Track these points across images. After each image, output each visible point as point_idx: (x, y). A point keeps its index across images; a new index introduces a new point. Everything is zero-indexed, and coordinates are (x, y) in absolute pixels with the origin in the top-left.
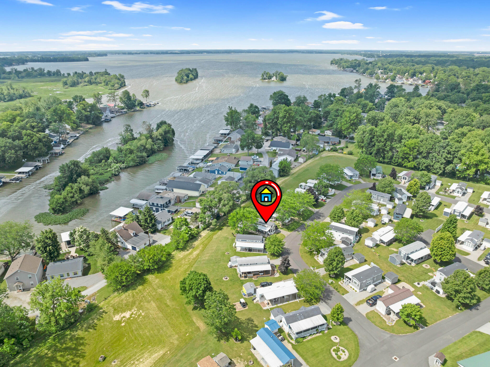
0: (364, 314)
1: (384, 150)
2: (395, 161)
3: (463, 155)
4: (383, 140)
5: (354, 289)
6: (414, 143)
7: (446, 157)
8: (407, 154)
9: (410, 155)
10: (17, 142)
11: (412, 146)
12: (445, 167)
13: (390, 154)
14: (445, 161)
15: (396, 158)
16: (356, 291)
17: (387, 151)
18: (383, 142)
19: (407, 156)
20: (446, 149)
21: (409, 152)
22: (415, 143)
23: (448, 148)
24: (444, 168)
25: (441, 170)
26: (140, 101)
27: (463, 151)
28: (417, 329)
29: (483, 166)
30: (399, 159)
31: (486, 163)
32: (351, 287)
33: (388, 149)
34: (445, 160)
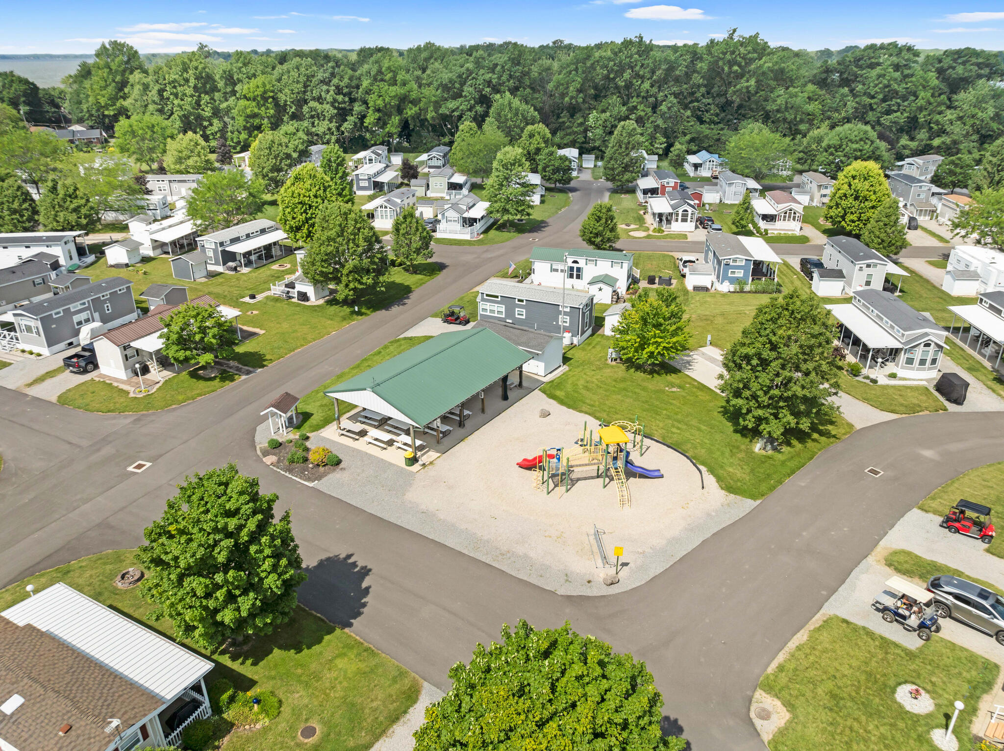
0: (54, 399)
1: (199, 118)
2: (232, 139)
3: (368, 92)
4: (189, 91)
5: (31, 353)
6: (260, 84)
7: (335, 100)
8: (255, 116)
9: (262, 118)
11: (259, 92)
12: (340, 126)
13: (217, 125)
14: (336, 111)
15: (232, 133)
16: (39, 355)
17: (209, 120)
18: (192, 96)
19: (257, 122)
20: (331, 84)
21: (256, 110)
22: (264, 85)
23: (335, 81)
24: (338, 128)
25: (332, 134)
27: (365, 83)
28: (232, 380)
29: (411, 109)
30: (240, 133)
31: (415, 102)
32: (23, 351)
33: (207, 112)
34: (335, 108)
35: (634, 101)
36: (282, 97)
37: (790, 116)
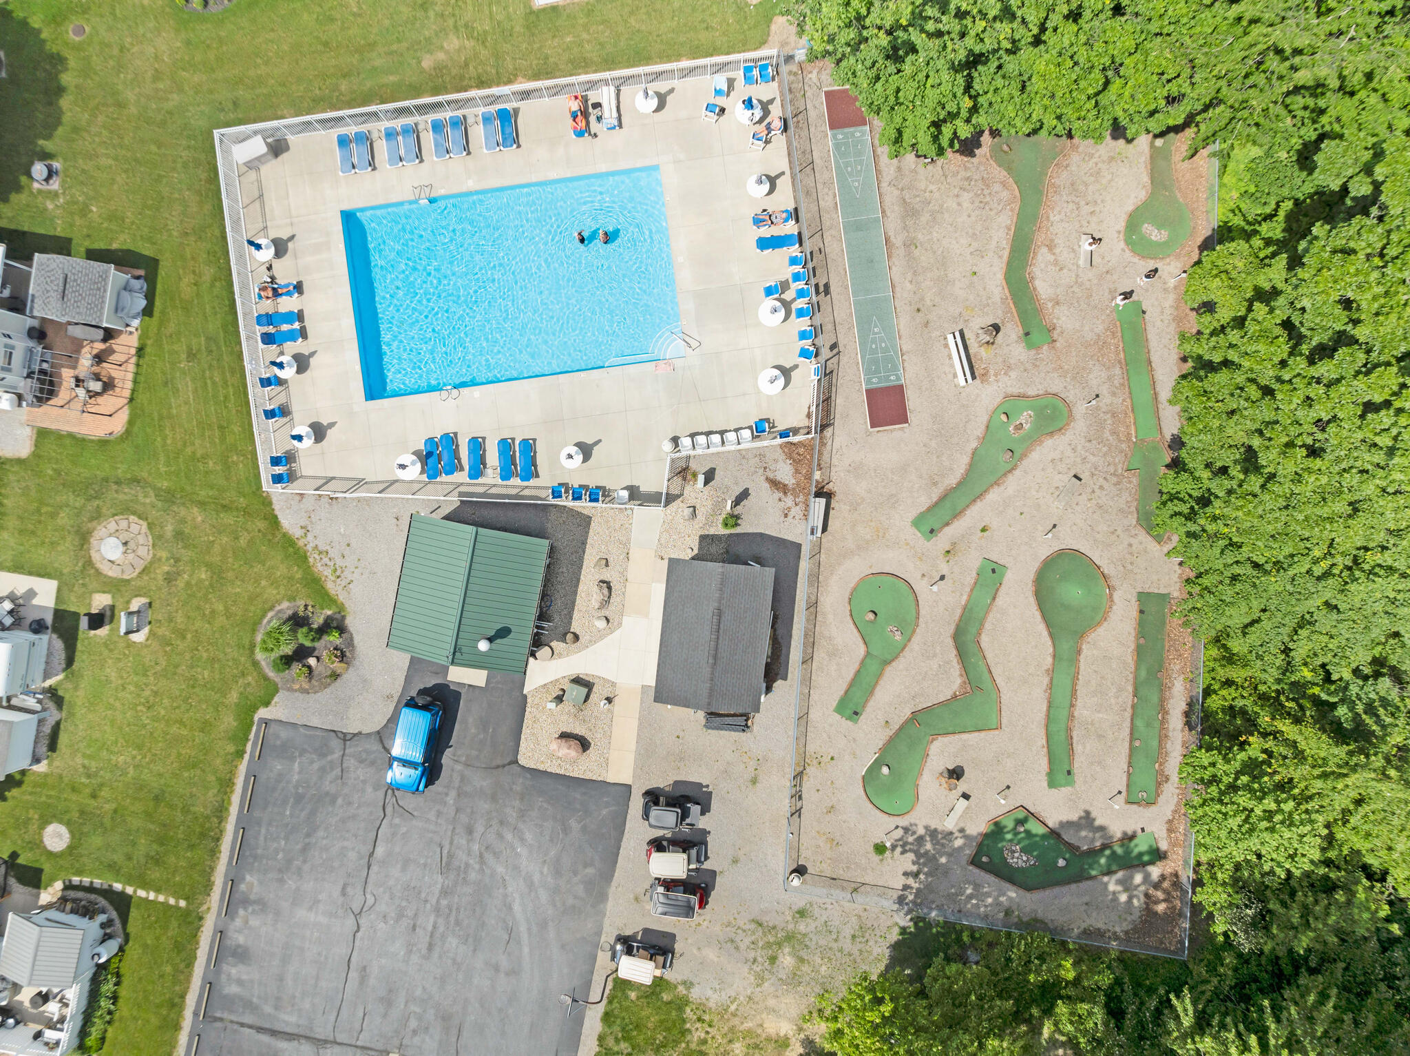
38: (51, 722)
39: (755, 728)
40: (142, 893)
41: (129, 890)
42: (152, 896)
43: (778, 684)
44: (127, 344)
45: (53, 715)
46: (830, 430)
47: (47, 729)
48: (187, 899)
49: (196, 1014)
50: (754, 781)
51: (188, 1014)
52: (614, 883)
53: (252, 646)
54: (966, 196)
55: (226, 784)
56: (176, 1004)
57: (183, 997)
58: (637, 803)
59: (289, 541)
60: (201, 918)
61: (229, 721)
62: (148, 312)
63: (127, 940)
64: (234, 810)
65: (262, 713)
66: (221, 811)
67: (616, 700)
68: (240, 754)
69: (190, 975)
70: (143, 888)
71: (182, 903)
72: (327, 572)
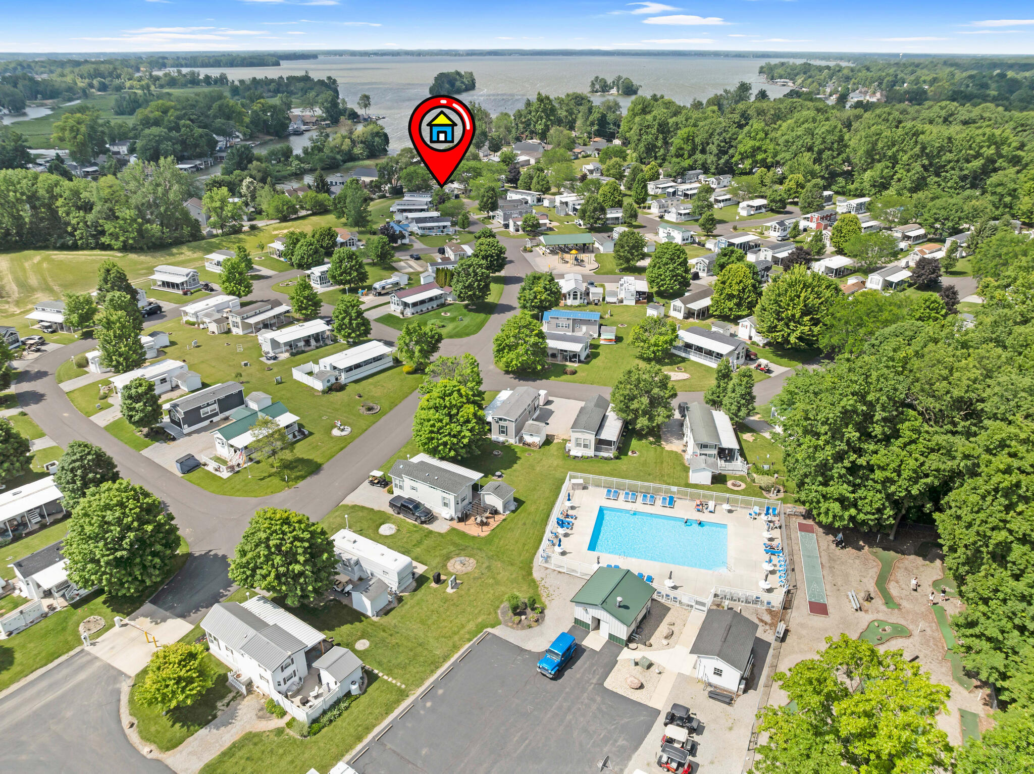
10: (174, 134)
26: (352, 110)
35: (897, 167)
36: (696, 140)
37: (999, 190)
38: (392, 606)
39: (735, 706)
40: (385, 677)
41: (380, 674)
42: (390, 680)
43: (751, 692)
44: (499, 518)
45: (395, 603)
46: (789, 611)
47: (389, 608)
48: (407, 685)
49: (374, 738)
50: (731, 729)
51: (370, 737)
52: (637, 753)
53: (498, 607)
54: (857, 561)
55: (456, 648)
56: (368, 729)
57: (374, 726)
58: (662, 719)
59: (534, 581)
60: (408, 696)
61: (471, 626)
62: (513, 512)
63: (364, 693)
64: (452, 660)
65: (489, 630)
66: (446, 658)
67: (663, 675)
68: (470, 640)
69: (384, 719)
70: (387, 675)
71: (403, 686)
72: (545, 595)
